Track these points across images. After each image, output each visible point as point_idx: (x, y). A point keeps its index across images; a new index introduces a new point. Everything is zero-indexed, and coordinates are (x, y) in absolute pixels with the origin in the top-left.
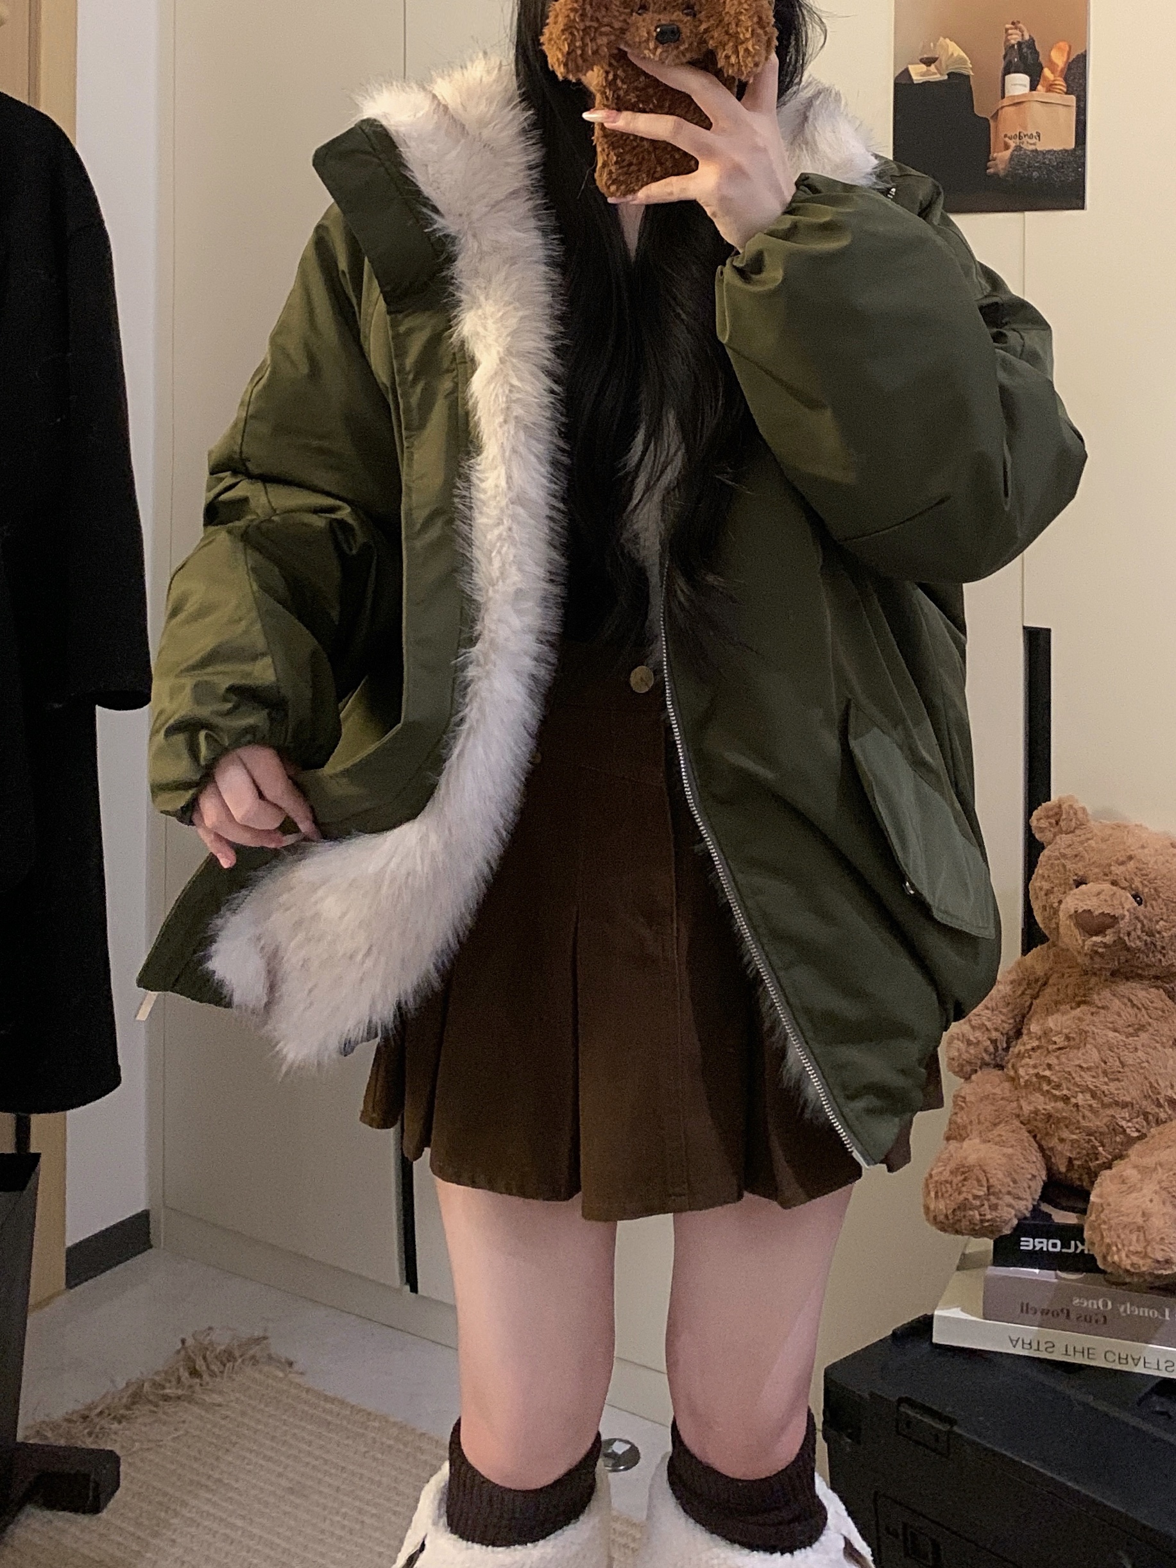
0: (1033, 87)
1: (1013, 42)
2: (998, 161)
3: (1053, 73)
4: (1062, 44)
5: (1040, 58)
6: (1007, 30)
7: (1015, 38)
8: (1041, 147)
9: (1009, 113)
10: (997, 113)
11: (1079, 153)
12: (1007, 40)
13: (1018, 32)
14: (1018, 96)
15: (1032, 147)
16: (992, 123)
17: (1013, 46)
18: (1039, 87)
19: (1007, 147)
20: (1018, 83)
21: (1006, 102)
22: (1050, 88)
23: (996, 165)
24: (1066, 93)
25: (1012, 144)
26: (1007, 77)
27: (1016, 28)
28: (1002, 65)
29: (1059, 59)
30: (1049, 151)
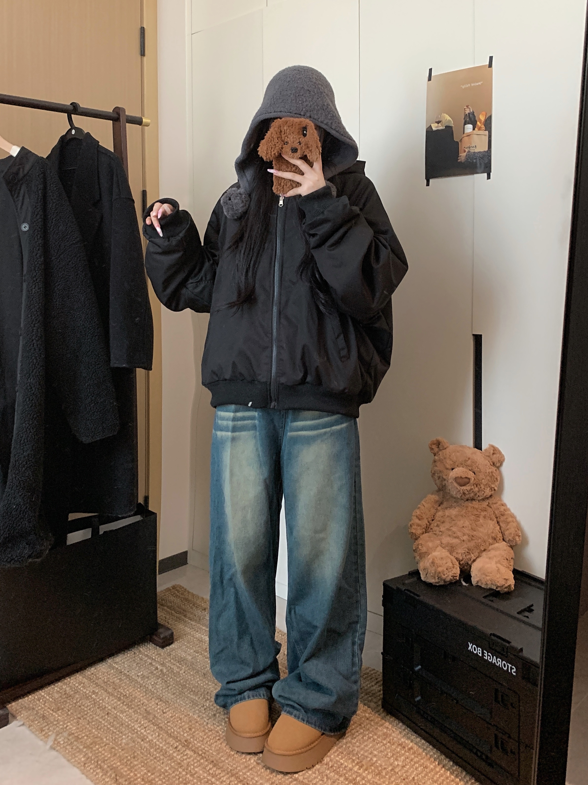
0: (474, 129)
1: (467, 113)
2: (461, 157)
3: (480, 123)
4: (483, 113)
5: (476, 119)
6: (465, 109)
7: (467, 112)
8: (476, 151)
9: (466, 139)
10: (461, 139)
11: (489, 152)
12: (465, 113)
13: (468, 109)
14: (469, 133)
15: (474, 151)
16: (460, 143)
17: (467, 115)
18: (476, 129)
19: (465, 151)
20: (469, 128)
21: (465, 135)
22: (480, 129)
23: (461, 159)
24: (485, 130)
25: (467, 150)
26: (466, 126)
27: (468, 108)
28: (463, 121)
29: (482, 118)
30: (479, 152)
